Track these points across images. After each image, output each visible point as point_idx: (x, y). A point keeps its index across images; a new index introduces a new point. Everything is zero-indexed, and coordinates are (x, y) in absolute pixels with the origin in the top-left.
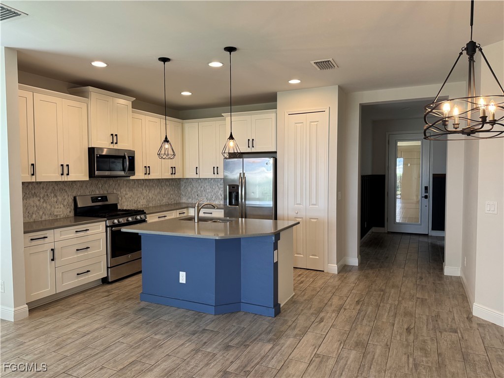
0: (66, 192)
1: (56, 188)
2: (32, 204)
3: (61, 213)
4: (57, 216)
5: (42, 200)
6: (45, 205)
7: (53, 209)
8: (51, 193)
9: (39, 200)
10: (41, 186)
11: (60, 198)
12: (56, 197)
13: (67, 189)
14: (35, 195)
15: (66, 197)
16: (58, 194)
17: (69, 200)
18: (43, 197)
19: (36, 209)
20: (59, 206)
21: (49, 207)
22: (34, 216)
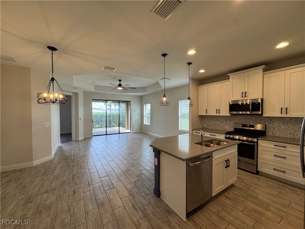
0: (231, 120)
1: (227, 118)
2: (217, 123)
3: (228, 129)
4: (226, 129)
5: (220, 122)
6: (221, 124)
7: (225, 126)
8: (224, 120)
9: (219, 122)
10: (221, 117)
11: (228, 123)
12: (226, 122)
13: (232, 119)
14: (218, 120)
15: (231, 122)
16: (227, 121)
17: (232, 124)
18: (221, 121)
19: (218, 125)
20: (228, 126)
21: (223, 125)
22: (217, 128)
